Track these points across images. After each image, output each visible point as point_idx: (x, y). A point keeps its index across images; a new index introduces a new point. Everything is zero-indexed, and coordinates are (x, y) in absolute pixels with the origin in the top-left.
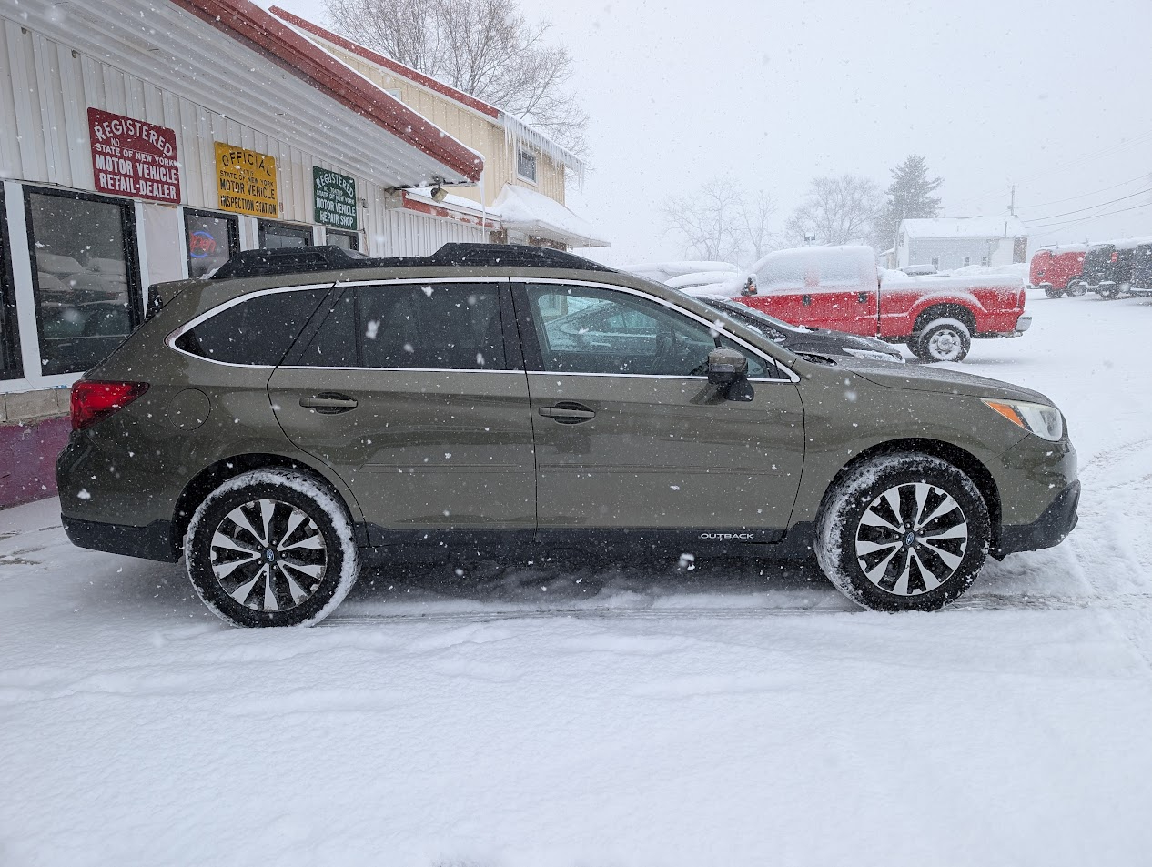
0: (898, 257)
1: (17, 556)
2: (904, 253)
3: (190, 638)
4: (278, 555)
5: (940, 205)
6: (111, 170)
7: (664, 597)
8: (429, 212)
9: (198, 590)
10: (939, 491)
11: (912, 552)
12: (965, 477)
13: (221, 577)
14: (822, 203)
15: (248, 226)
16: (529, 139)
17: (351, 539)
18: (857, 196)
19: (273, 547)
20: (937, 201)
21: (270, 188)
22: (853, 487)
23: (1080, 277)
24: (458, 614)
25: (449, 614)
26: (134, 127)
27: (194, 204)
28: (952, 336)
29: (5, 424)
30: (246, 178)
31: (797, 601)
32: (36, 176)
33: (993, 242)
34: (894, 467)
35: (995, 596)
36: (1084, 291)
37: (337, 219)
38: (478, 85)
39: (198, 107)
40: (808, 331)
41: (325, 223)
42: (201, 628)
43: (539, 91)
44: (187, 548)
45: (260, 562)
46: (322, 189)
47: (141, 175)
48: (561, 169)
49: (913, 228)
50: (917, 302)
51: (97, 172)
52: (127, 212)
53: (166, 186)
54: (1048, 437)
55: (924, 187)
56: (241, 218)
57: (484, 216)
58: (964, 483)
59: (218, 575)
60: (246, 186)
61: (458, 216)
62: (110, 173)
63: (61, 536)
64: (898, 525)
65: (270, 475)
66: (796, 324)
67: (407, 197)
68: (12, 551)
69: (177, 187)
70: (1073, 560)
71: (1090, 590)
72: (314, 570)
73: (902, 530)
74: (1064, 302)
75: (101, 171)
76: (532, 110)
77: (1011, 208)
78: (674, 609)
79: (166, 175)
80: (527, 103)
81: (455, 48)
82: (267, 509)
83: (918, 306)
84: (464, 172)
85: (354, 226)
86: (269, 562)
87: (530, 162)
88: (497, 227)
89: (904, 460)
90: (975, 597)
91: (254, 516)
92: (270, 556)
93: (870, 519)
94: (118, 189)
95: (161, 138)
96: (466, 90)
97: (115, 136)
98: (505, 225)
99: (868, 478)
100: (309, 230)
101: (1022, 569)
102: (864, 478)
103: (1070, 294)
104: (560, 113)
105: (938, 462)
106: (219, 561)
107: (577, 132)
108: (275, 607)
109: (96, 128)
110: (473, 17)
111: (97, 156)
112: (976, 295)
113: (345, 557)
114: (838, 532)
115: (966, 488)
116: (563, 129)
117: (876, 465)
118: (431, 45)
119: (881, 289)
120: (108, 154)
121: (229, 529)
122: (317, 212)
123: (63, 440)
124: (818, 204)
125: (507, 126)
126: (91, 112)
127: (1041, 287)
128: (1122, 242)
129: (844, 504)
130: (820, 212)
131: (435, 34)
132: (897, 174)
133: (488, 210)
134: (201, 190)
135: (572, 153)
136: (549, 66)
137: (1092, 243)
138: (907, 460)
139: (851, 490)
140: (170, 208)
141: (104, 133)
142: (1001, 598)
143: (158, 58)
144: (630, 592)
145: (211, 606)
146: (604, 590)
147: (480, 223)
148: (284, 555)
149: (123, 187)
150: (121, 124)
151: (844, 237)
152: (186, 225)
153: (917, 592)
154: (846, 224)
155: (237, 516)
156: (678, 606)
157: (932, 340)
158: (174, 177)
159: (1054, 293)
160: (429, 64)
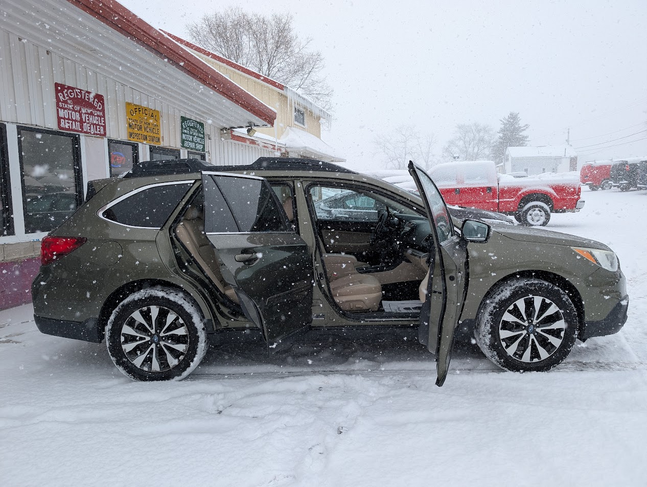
0: (506, 168)
1: (8, 338)
2: (508, 166)
3: (107, 388)
4: (160, 339)
5: (528, 139)
6: (67, 117)
7: (386, 363)
8: (245, 142)
9: (113, 359)
10: (548, 301)
11: (532, 336)
12: (563, 293)
13: (127, 352)
14: (462, 138)
15: (144, 149)
16: (301, 101)
17: (203, 329)
18: (481, 134)
19: (157, 334)
20: (526, 137)
21: (156, 128)
22: (497, 298)
23: (608, 179)
24: (265, 373)
25: (260, 373)
26: (81, 93)
27: (114, 136)
28: (540, 211)
29: (3, 261)
30: (143, 123)
31: (464, 365)
32: (24, 120)
33: (558, 159)
34: (521, 287)
35: (580, 362)
36: (611, 187)
37: (194, 146)
38: (272, 73)
39: (117, 83)
40: (460, 209)
41: (186, 148)
42: (115, 381)
43: (306, 76)
44: (107, 334)
45: (150, 343)
46: (185, 129)
47: (84, 121)
48: (319, 118)
49: (513, 152)
50: (520, 193)
51: (59, 119)
52: (76, 140)
53: (98, 127)
54: (610, 269)
55: (518, 129)
56: (140, 145)
57: (276, 145)
58: (562, 296)
59: (125, 350)
60: (143, 127)
61: (262, 144)
62: (67, 119)
63: (34, 327)
64: (524, 321)
65: (156, 291)
66: (453, 204)
67: (233, 133)
68: (5, 335)
69: (104, 127)
70: (624, 341)
71: (636, 359)
72: (181, 347)
73: (526, 324)
74: (599, 193)
75: (62, 118)
76: (302, 86)
77: (567, 141)
78: (392, 370)
79: (98, 120)
80: (299, 82)
81: (259, 52)
82: (155, 311)
83: (520, 195)
84: (265, 120)
85: (203, 150)
86: (155, 343)
87: (301, 115)
88: (283, 151)
89: (527, 283)
90: (569, 363)
91: (146, 315)
92: (156, 339)
93: (508, 317)
94: (71, 128)
95: (96, 100)
96: (265, 75)
97: (70, 99)
98: (288, 150)
99: (507, 293)
100: (179, 151)
101: (594, 346)
102: (503, 294)
103: (603, 189)
104: (317, 88)
105: (547, 284)
106: (126, 342)
107: (327, 99)
108: (158, 369)
109: (59, 94)
110: (269, 36)
111: (60, 109)
112: (553, 188)
113: (200, 340)
114: (489, 325)
115: (564, 299)
116: (319, 97)
117: (511, 286)
118: (246, 50)
119: (500, 185)
120: (66, 109)
121: (132, 323)
122: (183, 141)
123: (35, 270)
124: (460, 139)
125: (289, 95)
126: (57, 85)
127: (587, 184)
128: (631, 159)
129: (492, 308)
130: (461, 143)
131: (248, 45)
132: (503, 122)
133: (279, 141)
134: (118, 128)
135: (325, 110)
136: (311, 62)
137: (614, 160)
138: (529, 282)
139: (497, 300)
140: (100, 139)
141: (64, 97)
142: (585, 364)
143: (94, 55)
144: (366, 360)
145: (121, 369)
146: (351, 359)
147: (274, 149)
148: (164, 338)
149: (74, 127)
150: (73, 92)
151: (475, 157)
152: (109, 149)
153: (536, 360)
154: (476, 150)
155: (137, 316)
156: (395, 369)
157: (528, 214)
158: (103, 121)
159: (593, 188)
160: (245, 61)
